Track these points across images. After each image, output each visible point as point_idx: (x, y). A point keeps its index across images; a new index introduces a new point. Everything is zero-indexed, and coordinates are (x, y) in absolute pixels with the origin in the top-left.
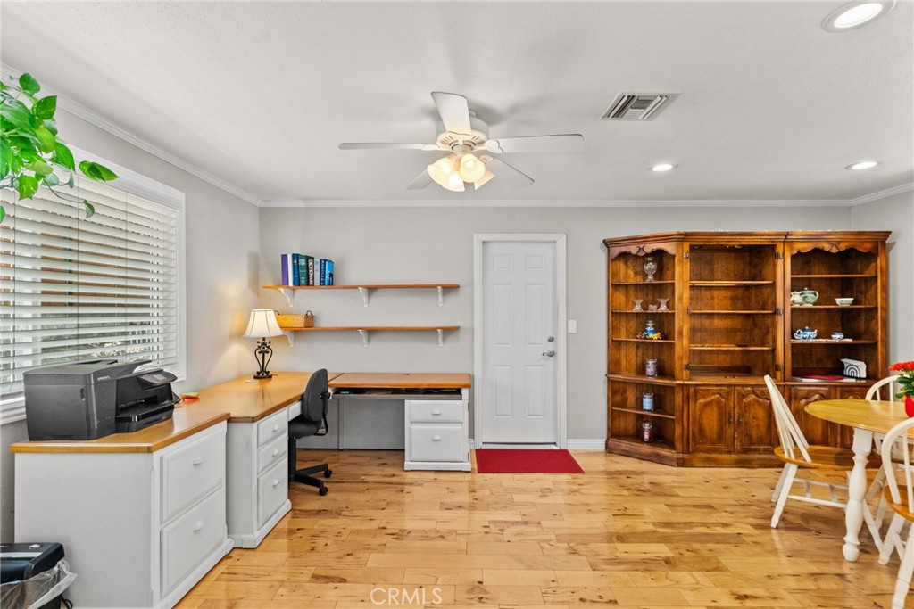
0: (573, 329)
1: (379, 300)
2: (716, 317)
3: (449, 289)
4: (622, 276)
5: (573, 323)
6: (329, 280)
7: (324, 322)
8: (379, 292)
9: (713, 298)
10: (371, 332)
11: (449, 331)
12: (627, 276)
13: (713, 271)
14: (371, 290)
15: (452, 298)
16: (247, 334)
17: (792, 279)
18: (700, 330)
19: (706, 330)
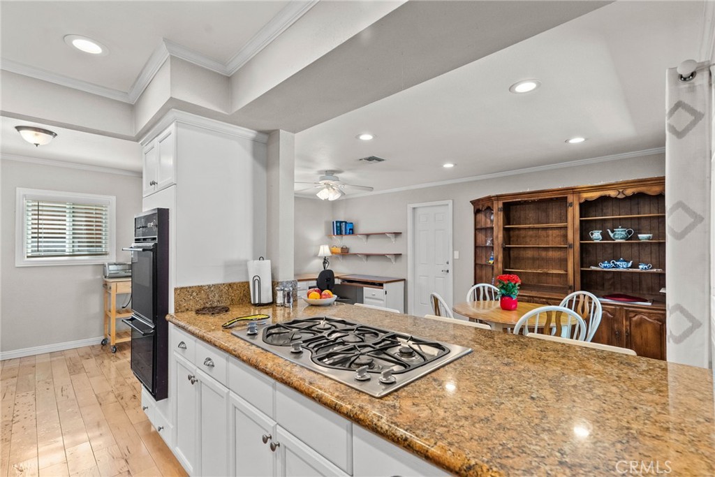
0: (456, 256)
1: (372, 240)
2: (551, 249)
3: (397, 234)
4: (483, 224)
5: (457, 253)
6: (352, 231)
7: (352, 251)
8: (371, 236)
9: (548, 236)
10: (368, 256)
11: (398, 256)
12: (486, 223)
13: (548, 216)
14: (368, 235)
15: (399, 239)
16: (319, 255)
17: (581, 221)
18: (538, 259)
19: (543, 259)
